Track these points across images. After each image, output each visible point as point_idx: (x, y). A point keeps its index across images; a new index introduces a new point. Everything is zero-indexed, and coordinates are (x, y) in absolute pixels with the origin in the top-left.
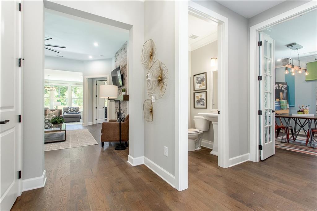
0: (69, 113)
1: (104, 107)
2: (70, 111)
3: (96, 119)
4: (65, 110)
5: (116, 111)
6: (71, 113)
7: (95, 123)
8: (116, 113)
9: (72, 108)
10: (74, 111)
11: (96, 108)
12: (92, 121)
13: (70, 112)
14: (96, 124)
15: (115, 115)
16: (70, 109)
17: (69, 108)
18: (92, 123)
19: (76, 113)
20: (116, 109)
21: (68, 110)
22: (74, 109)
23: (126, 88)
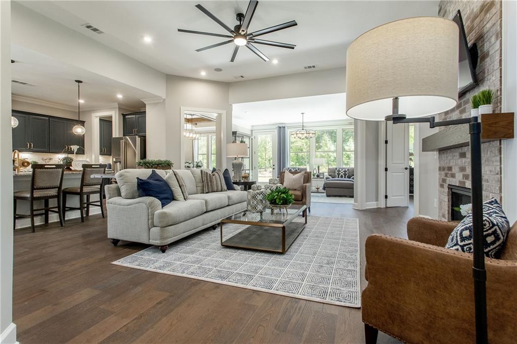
0: (337, 179)
1: (406, 169)
2: (339, 174)
3: (386, 197)
4: (331, 174)
5: (444, 181)
6: (340, 179)
7: (383, 206)
8: (442, 186)
9: (342, 169)
10: (345, 175)
11: (386, 169)
12: (377, 200)
13: (338, 177)
14: (387, 207)
15: (440, 192)
16: (339, 171)
17: (336, 169)
18: (377, 204)
19: (348, 179)
20: (443, 173)
21: (335, 172)
22: (345, 171)
23: (493, 89)
